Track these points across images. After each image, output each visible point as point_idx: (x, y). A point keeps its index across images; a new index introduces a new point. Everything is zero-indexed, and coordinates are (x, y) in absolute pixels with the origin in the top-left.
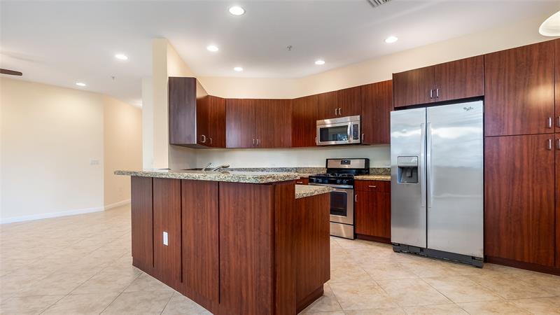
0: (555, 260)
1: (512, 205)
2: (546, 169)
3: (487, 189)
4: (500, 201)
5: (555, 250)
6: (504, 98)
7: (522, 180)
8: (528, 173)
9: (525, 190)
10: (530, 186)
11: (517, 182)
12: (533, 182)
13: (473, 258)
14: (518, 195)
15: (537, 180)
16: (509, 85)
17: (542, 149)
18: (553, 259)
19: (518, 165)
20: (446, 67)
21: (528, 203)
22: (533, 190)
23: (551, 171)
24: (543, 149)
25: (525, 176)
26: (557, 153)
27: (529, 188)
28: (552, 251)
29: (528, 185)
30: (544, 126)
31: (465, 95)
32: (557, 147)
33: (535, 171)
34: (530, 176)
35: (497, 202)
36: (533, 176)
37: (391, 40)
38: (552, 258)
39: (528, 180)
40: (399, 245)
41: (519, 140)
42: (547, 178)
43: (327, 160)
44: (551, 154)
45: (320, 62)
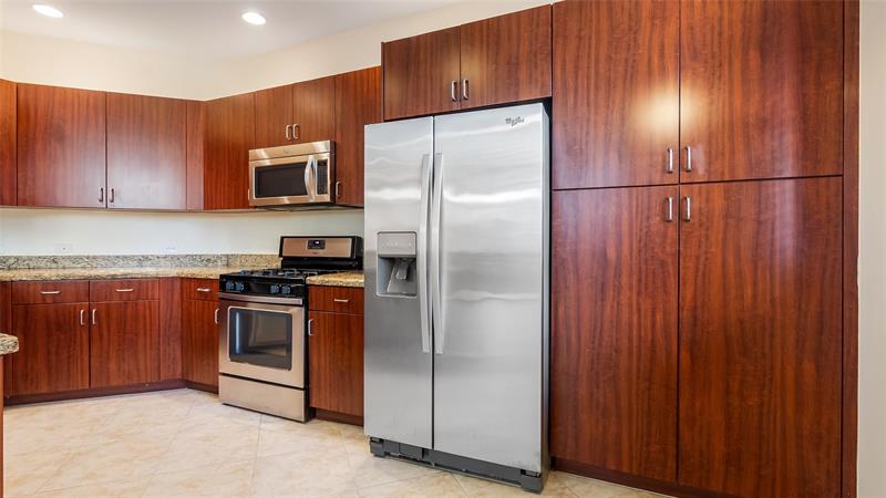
0: (677, 468)
1: (600, 345)
2: (663, 264)
3: (556, 309)
4: (579, 338)
5: (677, 446)
6: (588, 104)
7: (618, 289)
8: (630, 276)
9: (625, 310)
10: (634, 302)
11: (610, 293)
12: (639, 293)
13: (523, 471)
14: (612, 322)
15: (646, 288)
16: (597, 74)
17: (656, 219)
18: (674, 465)
19: (612, 254)
20: (481, 31)
21: (630, 339)
22: (639, 310)
23: (671, 269)
24: (658, 219)
25: (624, 280)
26: (683, 229)
27: (631, 305)
28: (672, 450)
29: (630, 299)
30: (660, 168)
31: (517, 94)
32: (684, 217)
33: (643, 267)
34: (635, 278)
35: (574, 339)
36: (639, 280)
38: (671, 463)
39: (631, 289)
40: (381, 441)
41: (614, 199)
42: (665, 285)
43: (282, 238)
44: (672, 232)
45: (254, 18)
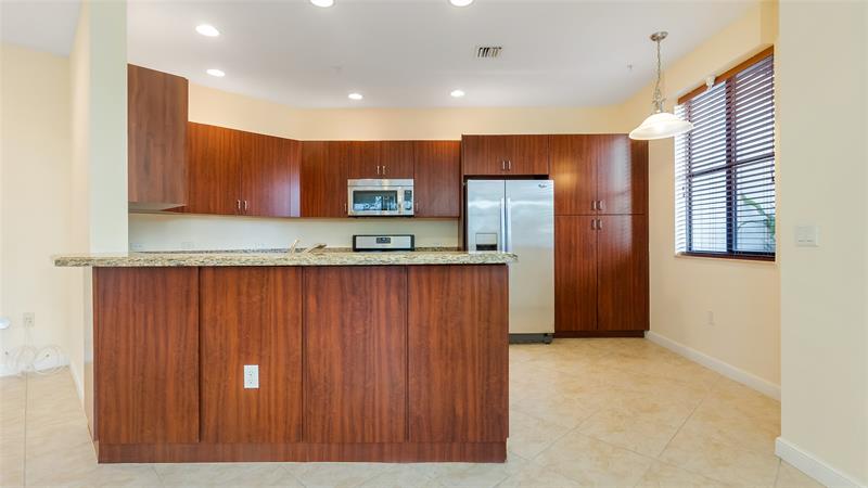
2: (592, 246)
5: (597, 316)
8: (580, 250)
12: (583, 258)
13: (546, 335)
18: (596, 324)
19: (573, 243)
20: (516, 140)
22: (584, 265)
23: (595, 248)
24: (590, 228)
25: (578, 253)
26: (598, 232)
27: (580, 263)
29: (580, 260)
30: (590, 208)
31: (533, 171)
32: (599, 227)
36: (583, 252)
37: (457, 94)
39: (580, 257)
41: (573, 220)
42: (592, 254)
43: (354, 237)
44: (595, 233)
45: (356, 97)
